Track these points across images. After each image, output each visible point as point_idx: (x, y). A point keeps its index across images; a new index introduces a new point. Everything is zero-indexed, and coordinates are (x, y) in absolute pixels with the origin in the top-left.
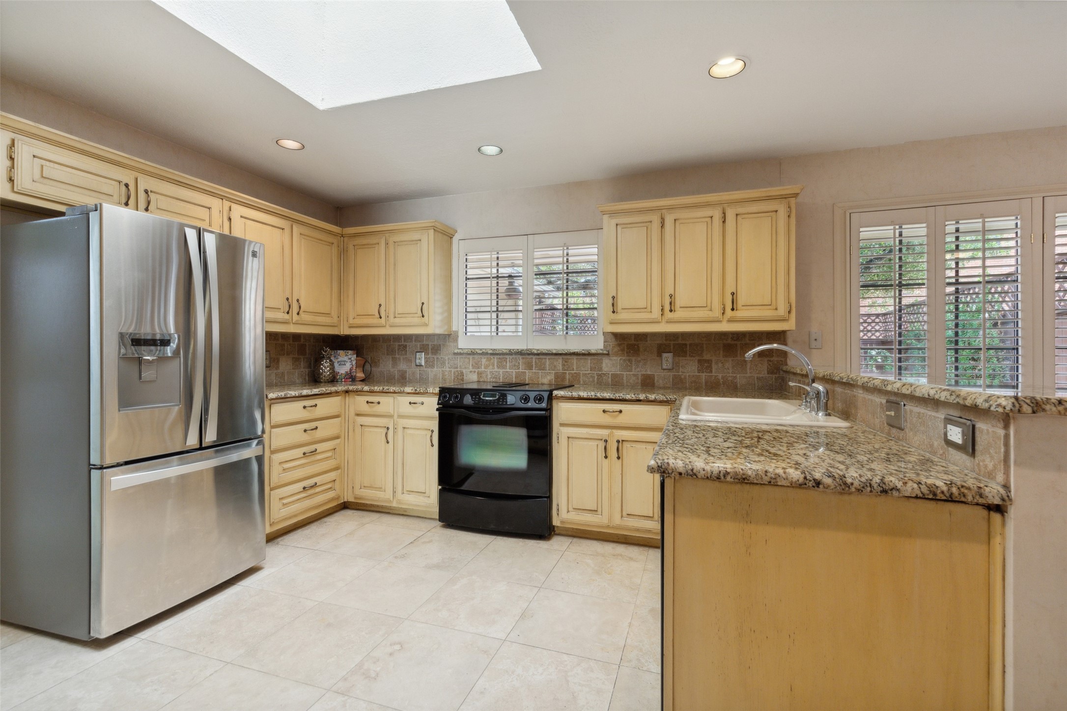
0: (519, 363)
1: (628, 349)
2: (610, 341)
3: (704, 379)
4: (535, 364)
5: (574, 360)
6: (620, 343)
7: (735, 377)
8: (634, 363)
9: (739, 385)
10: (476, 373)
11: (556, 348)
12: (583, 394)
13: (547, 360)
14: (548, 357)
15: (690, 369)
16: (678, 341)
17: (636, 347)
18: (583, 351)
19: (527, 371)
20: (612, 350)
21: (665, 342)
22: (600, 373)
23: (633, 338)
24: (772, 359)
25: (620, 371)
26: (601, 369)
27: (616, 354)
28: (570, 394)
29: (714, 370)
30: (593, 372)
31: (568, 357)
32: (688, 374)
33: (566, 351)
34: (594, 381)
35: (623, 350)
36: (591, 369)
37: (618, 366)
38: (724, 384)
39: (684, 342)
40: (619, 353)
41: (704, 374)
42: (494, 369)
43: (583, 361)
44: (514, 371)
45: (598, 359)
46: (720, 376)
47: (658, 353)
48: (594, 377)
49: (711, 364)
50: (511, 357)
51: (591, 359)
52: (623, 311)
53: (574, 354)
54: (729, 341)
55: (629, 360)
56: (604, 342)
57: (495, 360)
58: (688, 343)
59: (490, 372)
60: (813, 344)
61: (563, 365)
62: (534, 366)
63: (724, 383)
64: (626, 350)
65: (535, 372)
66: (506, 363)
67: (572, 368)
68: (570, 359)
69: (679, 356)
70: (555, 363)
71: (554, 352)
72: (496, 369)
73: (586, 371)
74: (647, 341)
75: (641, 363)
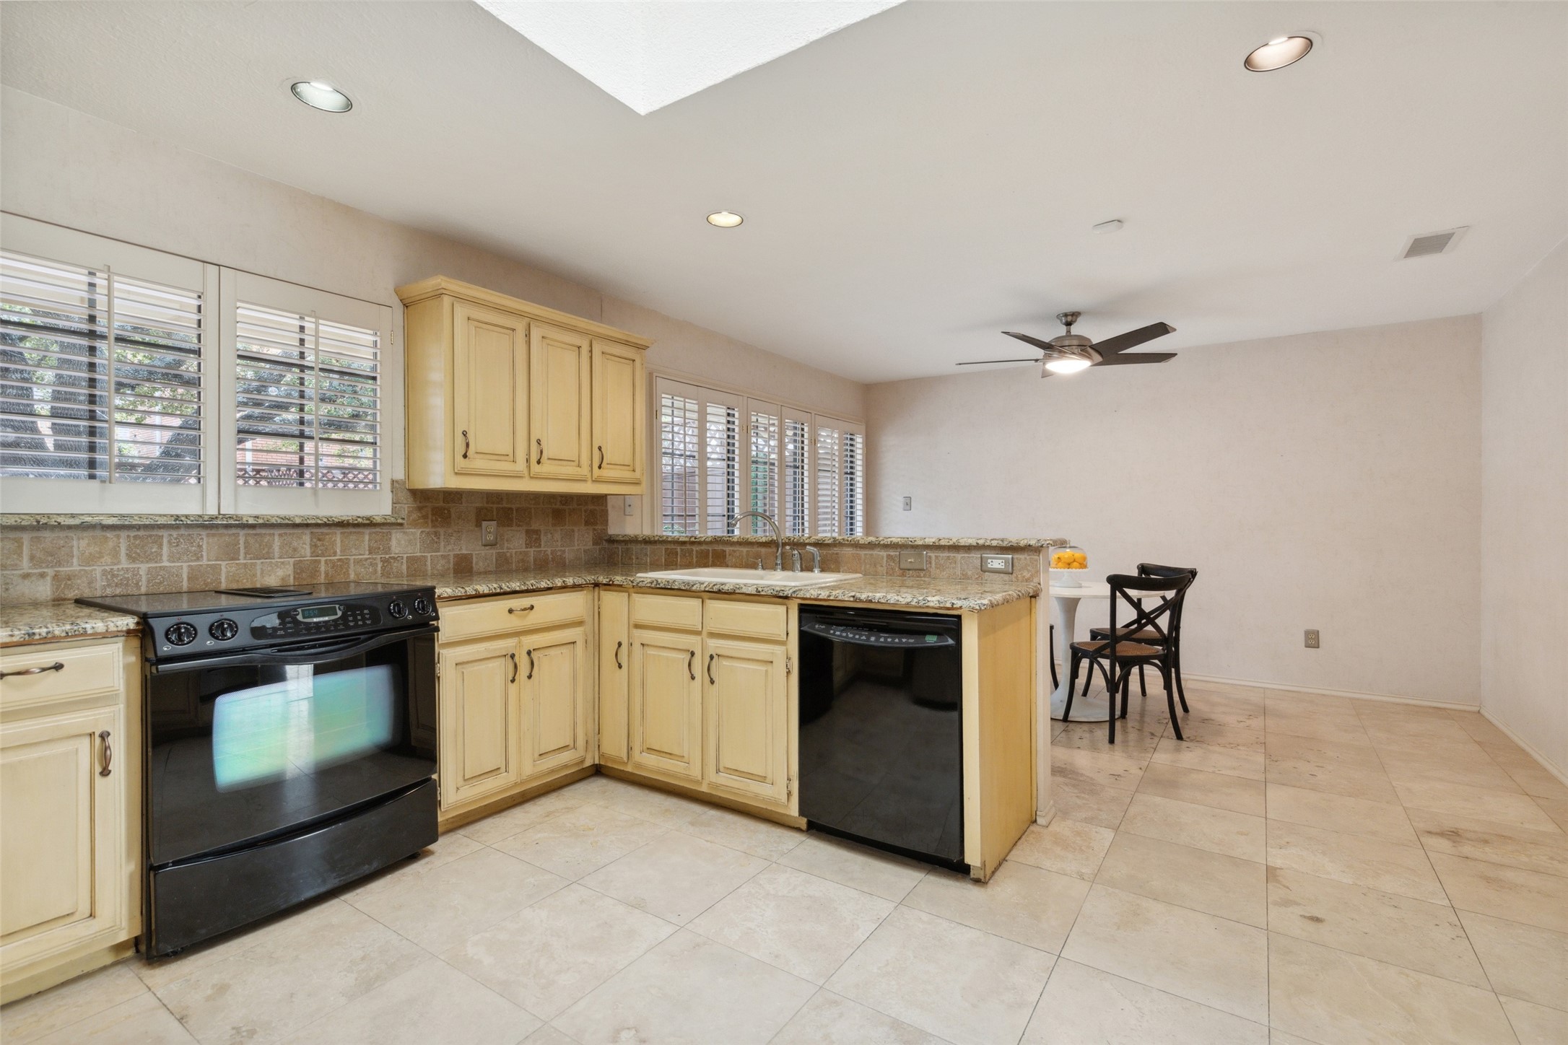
0: (200, 546)
1: (433, 515)
2: (405, 502)
3: (532, 555)
4: (245, 548)
5: (338, 536)
6: (421, 505)
7: (564, 551)
8: (442, 537)
9: (567, 561)
10: (49, 578)
11: (302, 513)
12: (483, 589)
13: (276, 538)
14: (277, 532)
15: (516, 543)
16: (502, 504)
17: (446, 512)
18: (359, 519)
19: (223, 563)
20: (409, 516)
21: (486, 505)
22: (387, 556)
23: (441, 497)
24: (596, 528)
25: (420, 552)
26: (388, 550)
27: (414, 524)
28: (463, 591)
29: (543, 543)
30: (374, 556)
31: (325, 530)
32: (514, 551)
33: (325, 520)
34: (376, 571)
35: (425, 517)
36: (369, 550)
37: (418, 544)
38: (553, 561)
39: (509, 506)
40: (419, 521)
41: (532, 550)
42: (119, 563)
43: (354, 537)
44: (185, 565)
45: (384, 533)
46: (549, 551)
47: (477, 521)
48: (376, 564)
49: (540, 536)
50: (175, 533)
51: (370, 534)
52: (477, 456)
53: (342, 524)
54: (558, 506)
55: (436, 534)
56: (393, 503)
57: (123, 542)
58: (513, 506)
59: (104, 573)
60: (628, 509)
61: (314, 546)
62: (242, 551)
63: (553, 559)
64: (430, 516)
65: (245, 564)
66: (161, 546)
67: (332, 551)
68: (327, 534)
69: (504, 526)
70: (295, 544)
71: (298, 521)
72: (125, 563)
73: (361, 555)
74: (461, 503)
75: (453, 538)
